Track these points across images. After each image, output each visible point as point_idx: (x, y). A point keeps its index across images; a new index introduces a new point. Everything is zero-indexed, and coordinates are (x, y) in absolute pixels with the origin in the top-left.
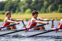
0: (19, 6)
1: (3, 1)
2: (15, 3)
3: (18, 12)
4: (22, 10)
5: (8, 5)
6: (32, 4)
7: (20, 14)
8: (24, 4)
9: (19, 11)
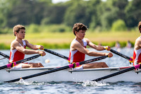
0: (98, 13)
1: (61, 3)
2: (88, 7)
3: (95, 27)
4: (104, 22)
5: (72, 11)
6: (127, 8)
7: (101, 31)
8: (108, 10)
9: (98, 24)
